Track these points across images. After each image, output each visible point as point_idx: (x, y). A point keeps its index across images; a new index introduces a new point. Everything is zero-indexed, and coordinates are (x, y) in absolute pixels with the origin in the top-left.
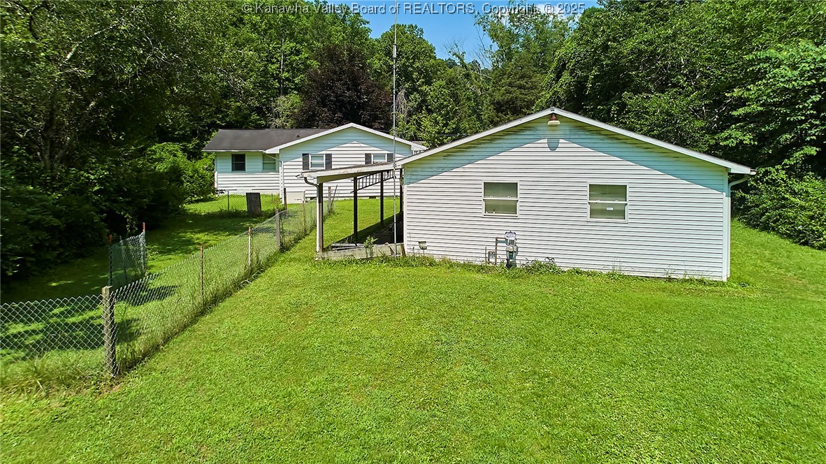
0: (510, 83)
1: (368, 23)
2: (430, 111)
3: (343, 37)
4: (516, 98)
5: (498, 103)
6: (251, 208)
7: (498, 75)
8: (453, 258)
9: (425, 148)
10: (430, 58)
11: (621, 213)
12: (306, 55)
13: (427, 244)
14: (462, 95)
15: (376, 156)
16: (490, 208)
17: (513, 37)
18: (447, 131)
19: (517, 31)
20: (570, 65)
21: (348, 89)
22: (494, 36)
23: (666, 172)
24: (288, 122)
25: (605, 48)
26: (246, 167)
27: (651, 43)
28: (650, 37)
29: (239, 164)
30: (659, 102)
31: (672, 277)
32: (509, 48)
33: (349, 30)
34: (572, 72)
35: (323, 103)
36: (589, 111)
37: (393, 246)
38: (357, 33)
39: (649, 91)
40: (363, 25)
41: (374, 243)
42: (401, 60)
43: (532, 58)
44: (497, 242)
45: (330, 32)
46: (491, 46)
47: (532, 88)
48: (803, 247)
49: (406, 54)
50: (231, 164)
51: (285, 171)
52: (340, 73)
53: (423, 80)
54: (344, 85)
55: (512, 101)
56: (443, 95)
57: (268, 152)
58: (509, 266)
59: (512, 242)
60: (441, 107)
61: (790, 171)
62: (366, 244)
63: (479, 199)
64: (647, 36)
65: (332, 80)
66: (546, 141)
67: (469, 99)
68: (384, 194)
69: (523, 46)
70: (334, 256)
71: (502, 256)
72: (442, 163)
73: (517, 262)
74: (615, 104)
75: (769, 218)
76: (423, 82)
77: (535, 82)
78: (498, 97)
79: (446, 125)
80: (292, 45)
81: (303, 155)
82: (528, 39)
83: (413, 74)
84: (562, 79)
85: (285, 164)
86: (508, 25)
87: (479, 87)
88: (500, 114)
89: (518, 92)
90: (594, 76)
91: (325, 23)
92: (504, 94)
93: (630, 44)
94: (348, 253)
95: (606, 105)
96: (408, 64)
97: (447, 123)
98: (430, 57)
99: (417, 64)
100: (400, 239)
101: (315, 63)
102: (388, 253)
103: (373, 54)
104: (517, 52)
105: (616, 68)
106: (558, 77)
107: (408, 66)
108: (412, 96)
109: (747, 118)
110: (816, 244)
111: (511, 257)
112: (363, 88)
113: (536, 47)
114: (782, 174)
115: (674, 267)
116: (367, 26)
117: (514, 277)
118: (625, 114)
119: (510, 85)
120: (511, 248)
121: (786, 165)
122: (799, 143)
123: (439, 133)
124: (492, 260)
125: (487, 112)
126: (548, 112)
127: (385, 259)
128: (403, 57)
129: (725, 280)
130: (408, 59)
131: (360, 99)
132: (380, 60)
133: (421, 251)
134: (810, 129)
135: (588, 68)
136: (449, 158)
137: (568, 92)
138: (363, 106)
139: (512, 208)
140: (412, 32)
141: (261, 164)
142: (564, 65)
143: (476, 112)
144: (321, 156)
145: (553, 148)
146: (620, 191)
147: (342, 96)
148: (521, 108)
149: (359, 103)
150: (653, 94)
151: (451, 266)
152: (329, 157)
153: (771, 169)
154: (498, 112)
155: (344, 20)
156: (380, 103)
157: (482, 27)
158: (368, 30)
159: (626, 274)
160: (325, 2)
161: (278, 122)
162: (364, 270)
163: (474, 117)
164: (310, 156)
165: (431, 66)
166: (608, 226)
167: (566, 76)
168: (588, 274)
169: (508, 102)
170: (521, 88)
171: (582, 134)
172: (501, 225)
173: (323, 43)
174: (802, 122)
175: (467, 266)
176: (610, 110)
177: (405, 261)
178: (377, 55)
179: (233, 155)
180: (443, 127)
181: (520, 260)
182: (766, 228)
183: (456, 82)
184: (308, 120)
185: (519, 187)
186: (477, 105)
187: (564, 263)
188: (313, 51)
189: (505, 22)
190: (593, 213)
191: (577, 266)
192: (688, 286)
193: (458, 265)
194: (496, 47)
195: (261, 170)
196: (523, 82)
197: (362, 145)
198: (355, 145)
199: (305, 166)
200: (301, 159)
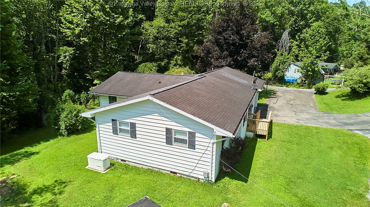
50: (108, 103)
51: (100, 132)
53: (314, 19)
56: (319, 33)
76: (314, 20)
81: (113, 120)
83: (307, 15)
96: (304, 8)
99: (312, 8)
107: (304, 10)
108: (305, 30)
130: (305, 5)
144: (126, 124)
152: (133, 126)
164: (118, 123)
165: (322, 9)
179: (110, 96)
197: (163, 119)
198: (156, 117)
199: (115, 131)
200: (111, 124)
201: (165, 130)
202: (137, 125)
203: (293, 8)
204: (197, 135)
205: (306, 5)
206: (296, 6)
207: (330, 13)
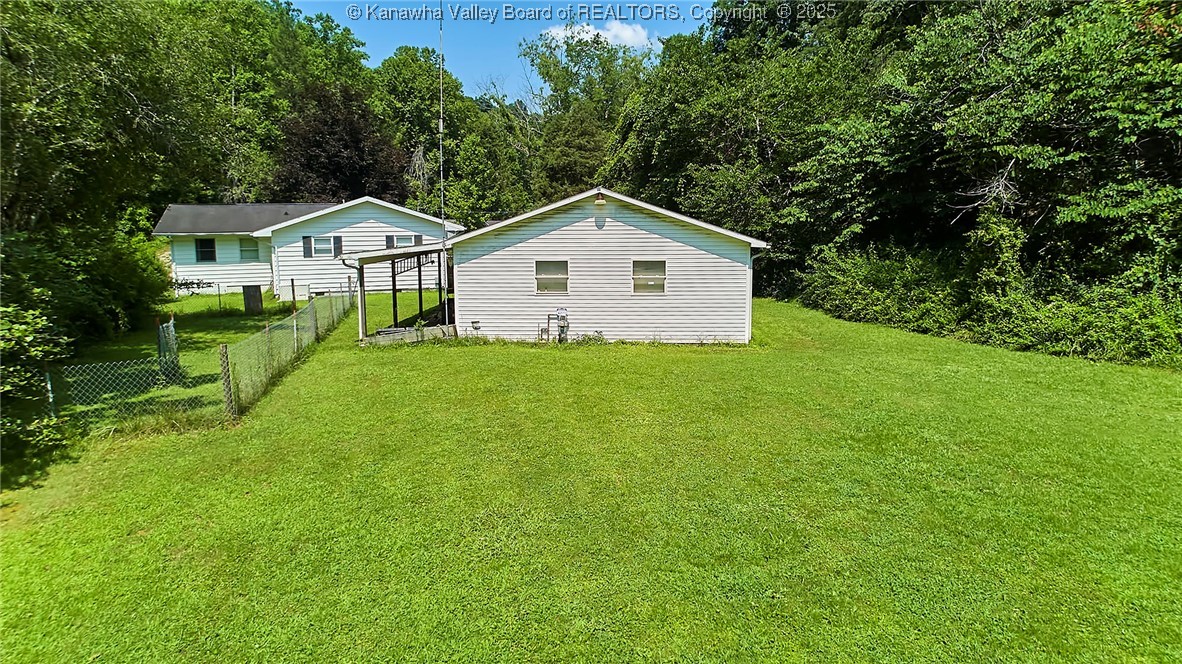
0: (567, 142)
1: (363, 45)
2: (459, 177)
3: (326, 65)
4: (575, 163)
5: (552, 169)
6: (249, 304)
7: (552, 129)
8: (506, 336)
9: (463, 228)
10: (456, 99)
11: (662, 287)
12: (272, 92)
13: (479, 325)
14: (502, 153)
15: (400, 238)
16: (542, 286)
17: (570, 78)
18: (484, 206)
19: (576, 69)
20: (637, 126)
21: (346, 147)
22: (546, 76)
23: (699, 247)
24: (250, 192)
25: (673, 110)
26: (217, 256)
27: (721, 106)
28: (720, 100)
29: (206, 251)
30: (727, 175)
31: (704, 342)
32: (567, 93)
33: (335, 54)
34: (639, 134)
35: (308, 166)
36: (656, 184)
37: (444, 328)
38: (345, 59)
39: (719, 163)
40: (356, 48)
41: (425, 326)
42: (412, 101)
43: (595, 109)
44: (549, 319)
45: (305, 57)
46: (541, 89)
47: (593, 150)
48: (836, 321)
49: (420, 92)
50: (194, 253)
51: (280, 259)
52: (333, 124)
53: (447, 132)
54: (339, 140)
55: (569, 167)
56: (477, 156)
57: (255, 234)
58: (560, 341)
59: (563, 318)
60: (474, 173)
61: (841, 249)
62: (415, 327)
63: (531, 277)
64: (717, 99)
65: (322, 133)
66: (593, 219)
67: (512, 159)
68: (423, 286)
69: (583, 91)
70: (382, 340)
71: (554, 331)
72: (494, 242)
73: (569, 337)
74: (682, 176)
75: (818, 295)
76: (445, 135)
77: (599, 141)
78: (551, 160)
79: (483, 197)
80: (248, 75)
81: (304, 238)
82: (590, 83)
83: (431, 122)
84: (627, 143)
85: (279, 250)
86: (565, 60)
87: (527, 144)
88: (554, 184)
89: (576, 155)
90: (661, 142)
91: (297, 43)
92: (559, 157)
93: (700, 105)
94: (398, 336)
95: (673, 177)
96: (423, 106)
97: (483, 194)
98: (455, 97)
99: (437, 108)
100: (452, 321)
101: (285, 103)
102: (440, 335)
103: (371, 90)
104: (576, 99)
105: (685, 133)
106: (625, 139)
107: (424, 110)
108: (432, 153)
109: (805, 193)
110: (847, 316)
111: (562, 331)
112: (366, 145)
113: (600, 92)
114: (833, 253)
115: (705, 333)
116: (362, 49)
117: (565, 349)
118: (692, 188)
119: (567, 145)
120: (562, 323)
121: (836, 242)
122: (848, 220)
123: (472, 208)
124: (545, 337)
125: (539, 182)
126: (594, 191)
127: (436, 341)
128: (415, 97)
129: (747, 342)
130: (422, 99)
131: (362, 160)
132: (382, 100)
133: (475, 332)
134: (858, 206)
135: (655, 131)
136: (501, 237)
137: (635, 159)
138: (365, 171)
139: (562, 286)
140: (427, 59)
141: (239, 252)
142: (631, 124)
143: (522, 178)
144: (328, 240)
145: (600, 227)
146: (660, 266)
147: (338, 157)
148: (582, 176)
149: (361, 166)
150: (721, 165)
151: (505, 344)
152: (338, 240)
153: (825, 247)
154: (552, 181)
155: (325, 38)
156: (392, 167)
157: (529, 60)
158: (364, 56)
159: (665, 342)
160: (288, 4)
161: (237, 192)
162: (416, 352)
163: (520, 186)
164: (313, 240)
165: (457, 111)
166: (650, 299)
167: (632, 138)
168: (632, 344)
169: (564, 168)
170: (581, 149)
171: (627, 214)
172: (553, 302)
173: (294, 73)
174: (851, 200)
175: (521, 343)
176: (677, 183)
177: (457, 341)
178: (377, 93)
179: (196, 240)
180: (478, 200)
181: (571, 336)
182: (815, 306)
183: (494, 136)
184: (287, 190)
185: (569, 265)
186: (524, 167)
187: (610, 336)
188: (279, 85)
189: (561, 55)
190: (636, 287)
191: (622, 337)
192: (715, 348)
193: (512, 343)
194: (548, 91)
195: (238, 259)
196: (583, 141)
197: (382, 225)
198: (372, 224)
199: (307, 253)
200: (301, 244)
201: (384, 238)
202: (343, 239)
203: (399, 105)
204: (424, 237)
205: (425, 100)
206: (404, 100)
207: (473, 122)
